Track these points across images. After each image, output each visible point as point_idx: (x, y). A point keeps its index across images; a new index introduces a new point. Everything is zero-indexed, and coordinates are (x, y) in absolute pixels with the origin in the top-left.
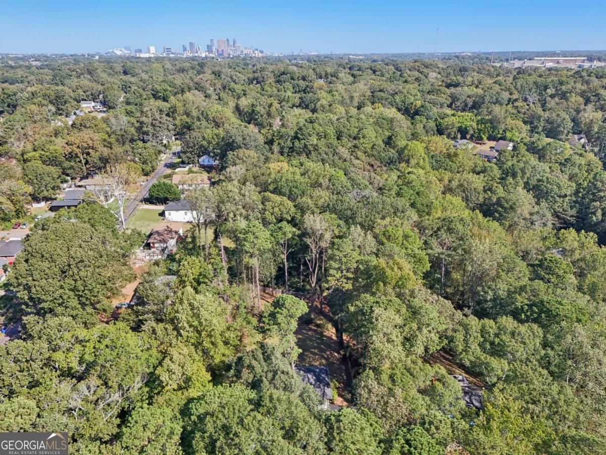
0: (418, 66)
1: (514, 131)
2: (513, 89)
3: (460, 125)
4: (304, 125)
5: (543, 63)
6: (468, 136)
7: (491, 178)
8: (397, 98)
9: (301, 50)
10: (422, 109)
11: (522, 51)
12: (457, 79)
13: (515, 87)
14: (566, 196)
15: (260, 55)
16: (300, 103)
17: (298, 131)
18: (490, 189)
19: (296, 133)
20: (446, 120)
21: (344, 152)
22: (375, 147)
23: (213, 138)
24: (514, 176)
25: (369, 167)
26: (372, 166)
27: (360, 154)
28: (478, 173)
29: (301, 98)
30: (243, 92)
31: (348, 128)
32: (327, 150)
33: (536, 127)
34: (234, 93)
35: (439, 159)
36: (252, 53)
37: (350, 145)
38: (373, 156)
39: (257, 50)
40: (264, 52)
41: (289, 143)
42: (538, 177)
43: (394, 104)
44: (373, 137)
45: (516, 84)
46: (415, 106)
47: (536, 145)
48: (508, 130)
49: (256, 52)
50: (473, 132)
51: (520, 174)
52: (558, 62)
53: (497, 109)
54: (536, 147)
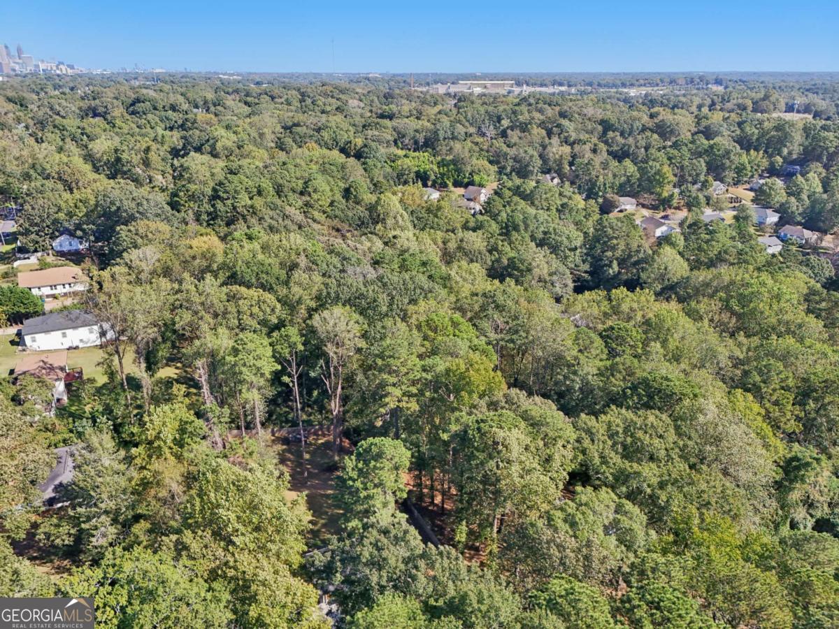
0: (331, 92)
1: (482, 174)
2: (464, 120)
3: (417, 169)
4: (226, 178)
5: (469, 89)
6: (430, 183)
7: (490, 235)
8: (325, 134)
9: (136, 65)
10: (366, 150)
11: (439, 72)
12: (390, 110)
13: (465, 118)
14: (576, 249)
15: (70, 72)
16: (184, 144)
17: (218, 188)
18: (496, 249)
19: (214, 190)
20: (399, 162)
21: (294, 212)
22: (336, 204)
23: (76, 206)
24: (516, 228)
25: (334, 233)
26: (338, 230)
27: (317, 215)
28: (474, 230)
29: (183, 138)
30: (80, 131)
31: (288, 179)
32: (271, 213)
33: (504, 168)
34: (65, 132)
35: (421, 216)
36: (55, 68)
37: (300, 203)
38: (336, 217)
39: (63, 64)
40: (76, 67)
41: (207, 207)
42: (542, 229)
43: (323, 143)
44: (327, 191)
45: (467, 115)
46: (355, 145)
47: (522, 189)
48: (475, 172)
49: (61, 66)
50: (434, 178)
51: (522, 227)
52: (485, 87)
53: (457, 146)
54: (524, 192)
